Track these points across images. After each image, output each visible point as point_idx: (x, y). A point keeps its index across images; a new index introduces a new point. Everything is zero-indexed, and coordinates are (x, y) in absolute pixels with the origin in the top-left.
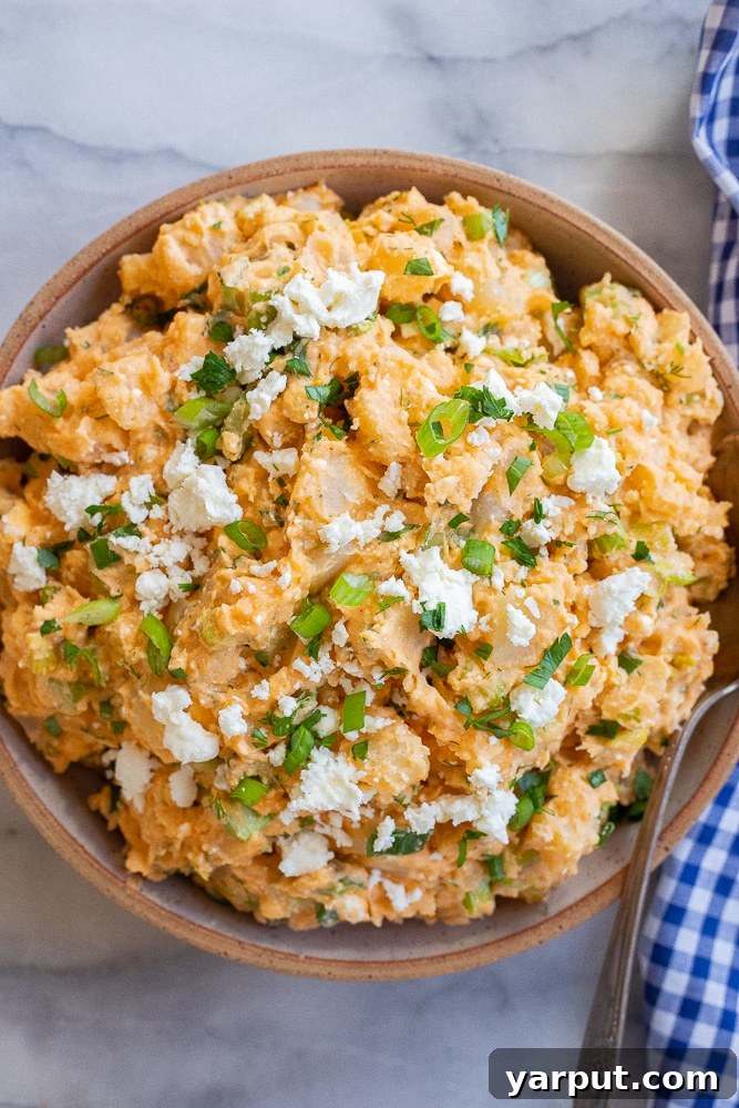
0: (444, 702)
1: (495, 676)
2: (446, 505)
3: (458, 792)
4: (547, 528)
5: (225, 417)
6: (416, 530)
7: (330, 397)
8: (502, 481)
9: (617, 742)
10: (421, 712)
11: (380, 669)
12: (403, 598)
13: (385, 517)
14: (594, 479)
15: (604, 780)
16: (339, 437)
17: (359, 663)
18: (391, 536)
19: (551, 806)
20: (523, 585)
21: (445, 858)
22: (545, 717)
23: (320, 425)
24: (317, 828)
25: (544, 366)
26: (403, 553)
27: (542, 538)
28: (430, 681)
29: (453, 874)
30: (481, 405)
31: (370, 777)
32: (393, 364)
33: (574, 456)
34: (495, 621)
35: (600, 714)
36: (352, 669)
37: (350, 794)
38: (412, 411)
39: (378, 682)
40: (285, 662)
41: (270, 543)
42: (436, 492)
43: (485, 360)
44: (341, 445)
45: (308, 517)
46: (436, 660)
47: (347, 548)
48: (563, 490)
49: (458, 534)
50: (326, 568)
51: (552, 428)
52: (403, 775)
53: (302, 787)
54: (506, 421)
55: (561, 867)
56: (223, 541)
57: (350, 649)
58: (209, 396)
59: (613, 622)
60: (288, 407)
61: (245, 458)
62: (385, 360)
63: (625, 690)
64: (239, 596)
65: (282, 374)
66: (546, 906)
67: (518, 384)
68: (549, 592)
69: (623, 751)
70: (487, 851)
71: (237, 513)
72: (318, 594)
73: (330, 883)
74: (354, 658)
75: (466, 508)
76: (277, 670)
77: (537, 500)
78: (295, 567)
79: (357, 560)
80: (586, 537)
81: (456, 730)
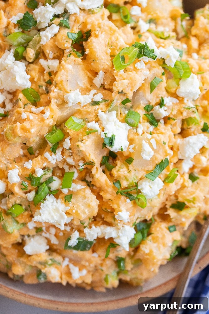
0: (108, 181)
1: (133, 173)
2: (122, 93)
3: (109, 224)
4: (165, 111)
5: (30, 42)
6: (107, 102)
7: (77, 39)
8: (147, 87)
9: (184, 212)
10: (98, 185)
11: (83, 162)
12: (97, 131)
13: (94, 95)
14: (188, 91)
15: (175, 230)
16: (79, 57)
17: (73, 158)
18: (96, 103)
19: (150, 237)
20: (151, 134)
21: (99, 256)
22: (153, 194)
23: (71, 51)
24: (43, 234)
25: (174, 40)
26: (100, 111)
27: (162, 114)
28: (104, 172)
29: (101, 265)
30: (143, 51)
31: (71, 210)
32: (107, 28)
33: (181, 81)
34: (136, 147)
35: (177, 199)
36: (70, 160)
37: (62, 217)
38: (113, 50)
39: (81, 168)
40: (41, 153)
41: (42, 100)
42: (118, 86)
43: (147, 34)
44: (79, 60)
45: (60, 89)
46: (108, 162)
47: (75, 106)
48: (174, 95)
49: (125, 108)
50: (65, 113)
51: (173, 66)
52: (86, 211)
53: (41, 211)
54: (153, 60)
55: (151, 266)
56: (21, 96)
57: (71, 151)
58: (23, 32)
59: (189, 157)
60: (58, 41)
61: (36, 62)
62: (104, 26)
63: (190, 189)
64: (25, 120)
65: (57, 26)
66: (141, 288)
67: (161, 46)
68: (162, 138)
69: (186, 218)
70: (118, 255)
71: (29, 85)
72: (60, 125)
73: (46, 260)
74: (71, 156)
75: (130, 96)
76: (36, 157)
77: (162, 98)
78: (52, 110)
79: (79, 112)
80: (181, 117)
81: (112, 194)
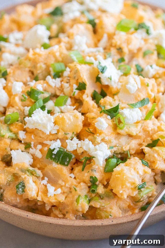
1: (117, 102)
12: (93, 64)
57: (69, 78)
81: (96, 114)
